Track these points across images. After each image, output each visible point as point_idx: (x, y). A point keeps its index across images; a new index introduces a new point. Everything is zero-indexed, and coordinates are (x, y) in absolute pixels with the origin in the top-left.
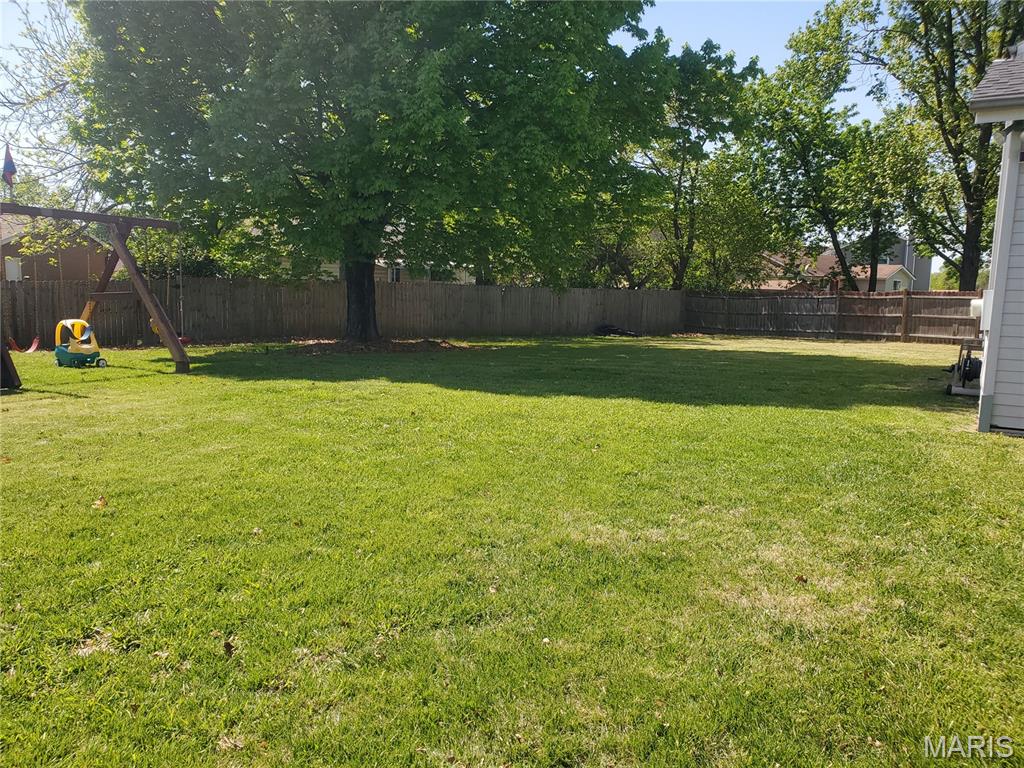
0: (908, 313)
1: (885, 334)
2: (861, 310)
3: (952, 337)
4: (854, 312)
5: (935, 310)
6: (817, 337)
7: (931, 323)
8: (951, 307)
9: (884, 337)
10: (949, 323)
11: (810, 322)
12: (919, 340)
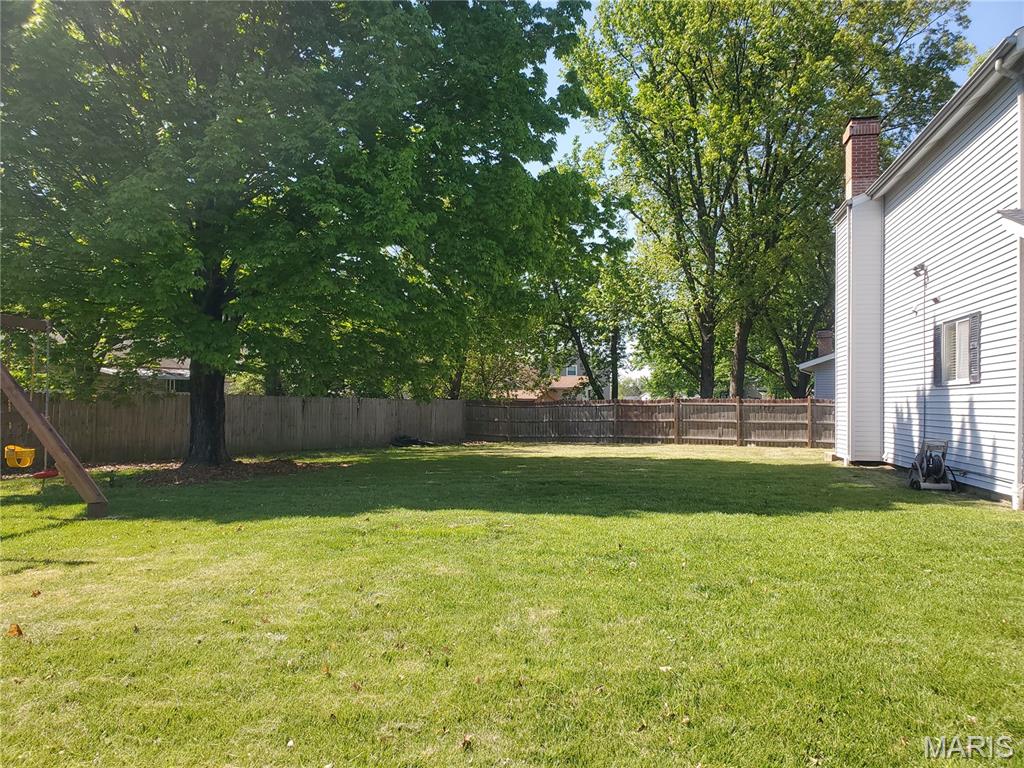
0: (679, 419)
1: (660, 437)
2: (636, 416)
3: (717, 438)
4: (630, 418)
5: (702, 415)
6: (597, 441)
7: (699, 426)
8: (715, 412)
9: (659, 440)
10: (713, 426)
11: (590, 428)
12: (690, 442)
